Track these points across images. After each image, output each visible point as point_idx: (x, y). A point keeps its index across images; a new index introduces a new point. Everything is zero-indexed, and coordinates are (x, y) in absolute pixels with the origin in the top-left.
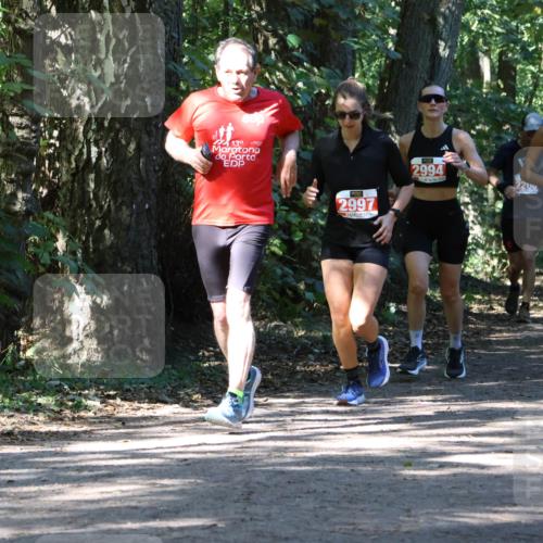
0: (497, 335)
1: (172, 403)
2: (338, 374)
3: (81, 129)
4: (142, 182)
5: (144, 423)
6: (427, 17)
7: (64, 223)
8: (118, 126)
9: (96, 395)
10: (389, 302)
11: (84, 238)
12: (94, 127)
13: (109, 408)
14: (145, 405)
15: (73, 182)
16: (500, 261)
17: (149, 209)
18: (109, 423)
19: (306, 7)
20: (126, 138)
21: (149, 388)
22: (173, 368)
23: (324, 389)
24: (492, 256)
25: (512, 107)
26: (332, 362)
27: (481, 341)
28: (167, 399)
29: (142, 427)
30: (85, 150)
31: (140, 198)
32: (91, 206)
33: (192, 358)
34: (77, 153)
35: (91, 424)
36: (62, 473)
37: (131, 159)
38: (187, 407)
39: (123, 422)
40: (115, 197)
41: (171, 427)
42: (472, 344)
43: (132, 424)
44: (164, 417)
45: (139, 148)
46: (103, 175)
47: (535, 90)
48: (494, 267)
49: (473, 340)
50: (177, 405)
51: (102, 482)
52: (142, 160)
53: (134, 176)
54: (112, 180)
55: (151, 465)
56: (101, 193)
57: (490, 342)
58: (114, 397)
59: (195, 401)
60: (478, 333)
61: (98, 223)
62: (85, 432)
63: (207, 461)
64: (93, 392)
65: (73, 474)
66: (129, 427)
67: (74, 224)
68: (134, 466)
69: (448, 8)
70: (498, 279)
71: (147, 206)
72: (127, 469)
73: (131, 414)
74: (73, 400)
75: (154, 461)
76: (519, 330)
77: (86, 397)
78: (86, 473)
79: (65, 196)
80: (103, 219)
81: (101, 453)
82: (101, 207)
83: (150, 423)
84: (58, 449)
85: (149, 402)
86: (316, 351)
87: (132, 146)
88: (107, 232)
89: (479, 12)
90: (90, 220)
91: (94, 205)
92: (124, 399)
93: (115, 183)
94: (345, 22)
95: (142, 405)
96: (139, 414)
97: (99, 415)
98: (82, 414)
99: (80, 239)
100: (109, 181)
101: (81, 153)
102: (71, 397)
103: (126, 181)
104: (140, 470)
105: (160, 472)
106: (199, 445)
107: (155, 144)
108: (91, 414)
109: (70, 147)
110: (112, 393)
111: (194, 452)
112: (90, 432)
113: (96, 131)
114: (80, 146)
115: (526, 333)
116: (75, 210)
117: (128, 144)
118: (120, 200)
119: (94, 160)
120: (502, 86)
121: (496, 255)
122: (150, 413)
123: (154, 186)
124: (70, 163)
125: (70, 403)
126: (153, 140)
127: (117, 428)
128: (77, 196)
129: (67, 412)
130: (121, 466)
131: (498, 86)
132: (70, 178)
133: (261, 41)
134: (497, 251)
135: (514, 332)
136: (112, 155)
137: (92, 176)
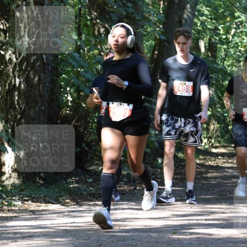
0: (211, 174)
1: (56, 204)
2: (135, 191)
3: (11, 70)
4: (41, 96)
5: (43, 213)
6: (177, 19)
7: (2, 116)
8: (29, 69)
9: (19, 199)
10: (158, 157)
11: (12, 123)
12: (17, 69)
13: (26, 206)
14: (43, 205)
15: (7, 96)
16: (208, 140)
17: (44, 109)
18: (26, 212)
19: (120, 13)
20: (33, 75)
21: (45, 196)
22: (56, 187)
23: (129, 198)
24: (204, 138)
25: (215, 66)
26: (132, 186)
27: (203, 177)
28: (54, 202)
29: (43, 214)
30: (13, 81)
31: (40, 104)
32: (16, 107)
33: (64, 182)
34: (9, 82)
35: (17, 213)
36: (7, 235)
37: (36, 85)
38: (63, 205)
39: (33, 212)
40: (27, 103)
41: (57, 215)
42: (199, 178)
43: (37, 213)
44: (53, 210)
45: (39, 80)
46: (22, 93)
47: (225, 57)
48: (205, 143)
49: (199, 176)
50: (59, 205)
51: (26, 239)
52: (41, 86)
53: (37, 93)
54: (26, 95)
55: (49, 232)
56: (20, 101)
57: (208, 178)
58: (28, 201)
59: (67, 203)
60: (201, 173)
61: (19, 116)
62: (15, 217)
63: (76, 230)
64: (17, 198)
65: (12, 235)
66: (36, 215)
67: (7, 117)
68: (41, 232)
69: (188, 15)
70: (207, 149)
71: (43, 108)
72: (38, 234)
73: (37, 208)
74: (8, 202)
75: (51, 230)
76: (221, 172)
77: (14, 200)
78: (18, 235)
79: (3, 103)
80: (22, 114)
81: (24, 226)
82: (21, 108)
83: (47, 213)
84: (3, 224)
85: (45, 203)
86: (125, 180)
87: (36, 79)
88: (23, 120)
89: (201, 18)
90: (15, 114)
91: (17, 107)
92: (32, 202)
93: (28, 96)
94: (139, 21)
95: (42, 204)
96: (41, 208)
97: (21, 208)
98: (13, 208)
99: (10, 124)
100: (25, 95)
101: (11, 82)
102: (7, 200)
103: (33, 96)
104: (45, 234)
105: (54, 235)
106: (72, 223)
107: (48, 78)
108: (17, 208)
109: (5, 79)
110: (26, 198)
111: (69, 226)
112: (18, 217)
113: (19, 71)
114: (11, 78)
115: (225, 174)
116: (8, 110)
117: (34, 77)
118: (30, 105)
119: (17, 85)
120: (210, 55)
121: (206, 137)
122: (46, 208)
123: (46, 99)
124: (5, 86)
125: (6, 203)
126: (46, 76)
127: (30, 215)
128: (9, 103)
129: (5, 208)
130: (35, 232)
131: (208, 55)
132: (5, 94)
133: (96, 30)
134: (207, 135)
135: (219, 173)
136: (26, 83)
137: (16, 93)
